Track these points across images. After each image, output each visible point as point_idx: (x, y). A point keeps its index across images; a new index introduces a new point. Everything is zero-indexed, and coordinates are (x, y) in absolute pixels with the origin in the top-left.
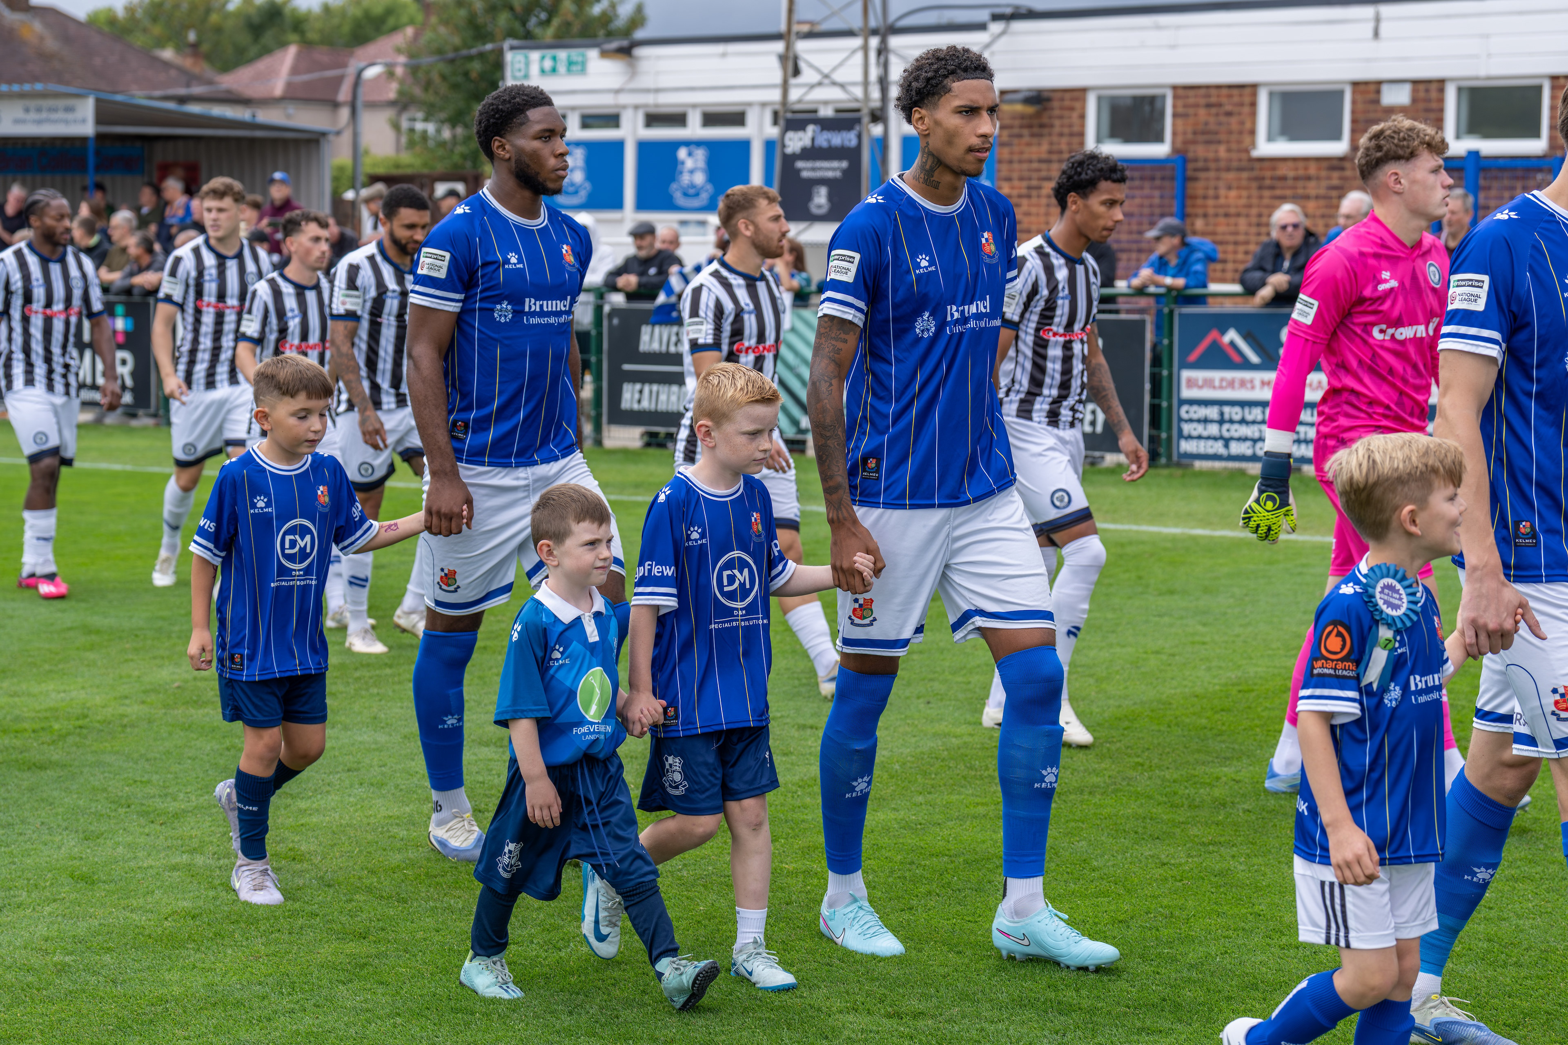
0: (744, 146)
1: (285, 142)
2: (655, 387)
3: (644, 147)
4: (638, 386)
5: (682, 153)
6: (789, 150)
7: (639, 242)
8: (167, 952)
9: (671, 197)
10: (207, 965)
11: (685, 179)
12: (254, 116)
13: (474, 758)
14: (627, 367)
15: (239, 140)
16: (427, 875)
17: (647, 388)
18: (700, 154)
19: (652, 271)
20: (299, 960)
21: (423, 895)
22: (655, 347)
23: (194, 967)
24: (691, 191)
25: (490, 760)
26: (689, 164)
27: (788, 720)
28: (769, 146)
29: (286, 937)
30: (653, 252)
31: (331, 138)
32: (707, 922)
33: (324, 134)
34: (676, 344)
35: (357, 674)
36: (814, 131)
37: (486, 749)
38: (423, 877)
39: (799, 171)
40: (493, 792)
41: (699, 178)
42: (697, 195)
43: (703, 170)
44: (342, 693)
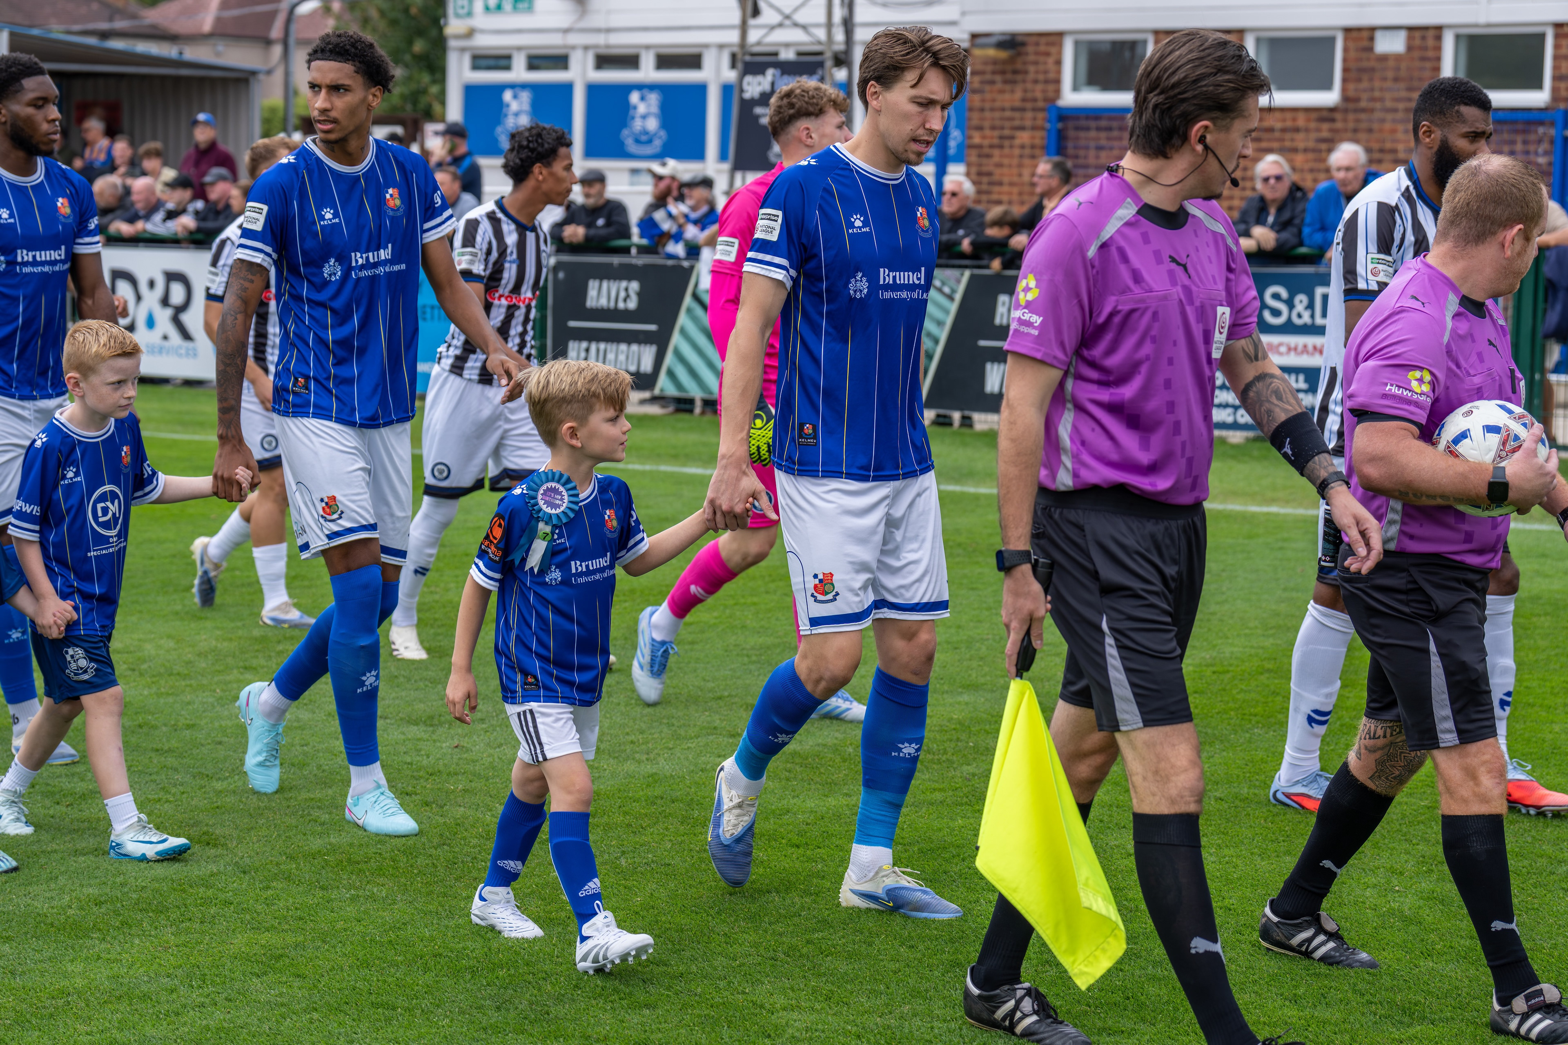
0: (701, 89)
1: (212, 81)
2: (602, 346)
3: (594, 91)
4: (584, 345)
5: (634, 97)
6: (747, 96)
7: (587, 189)
8: (70, 942)
9: (622, 144)
10: (112, 956)
11: (638, 124)
12: (181, 53)
13: (403, 737)
14: (572, 324)
15: (163, 78)
16: (349, 860)
17: (593, 347)
18: (654, 98)
19: (601, 222)
20: (210, 951)
21: (345, 882)
22: (603, 302)
23: (99, 958)
24: (644, 138)
25: (419, 740)
26: (642, 108)
27: (736, 699)
28: (727, 90)
29: (197, 926)
30: (601, 202)
31: (261, 77)
32: (645, 913)
33: (254, 73)
34: (625, 300)
35: (280, 647)
36: (774, 75)
37: (416, 728)
38: (345, 863)
39: (757, 117)
40: (421, 773)
41: (652, 124)
42: (650, 141)
43: (655, 115)
44: (263, 667)
